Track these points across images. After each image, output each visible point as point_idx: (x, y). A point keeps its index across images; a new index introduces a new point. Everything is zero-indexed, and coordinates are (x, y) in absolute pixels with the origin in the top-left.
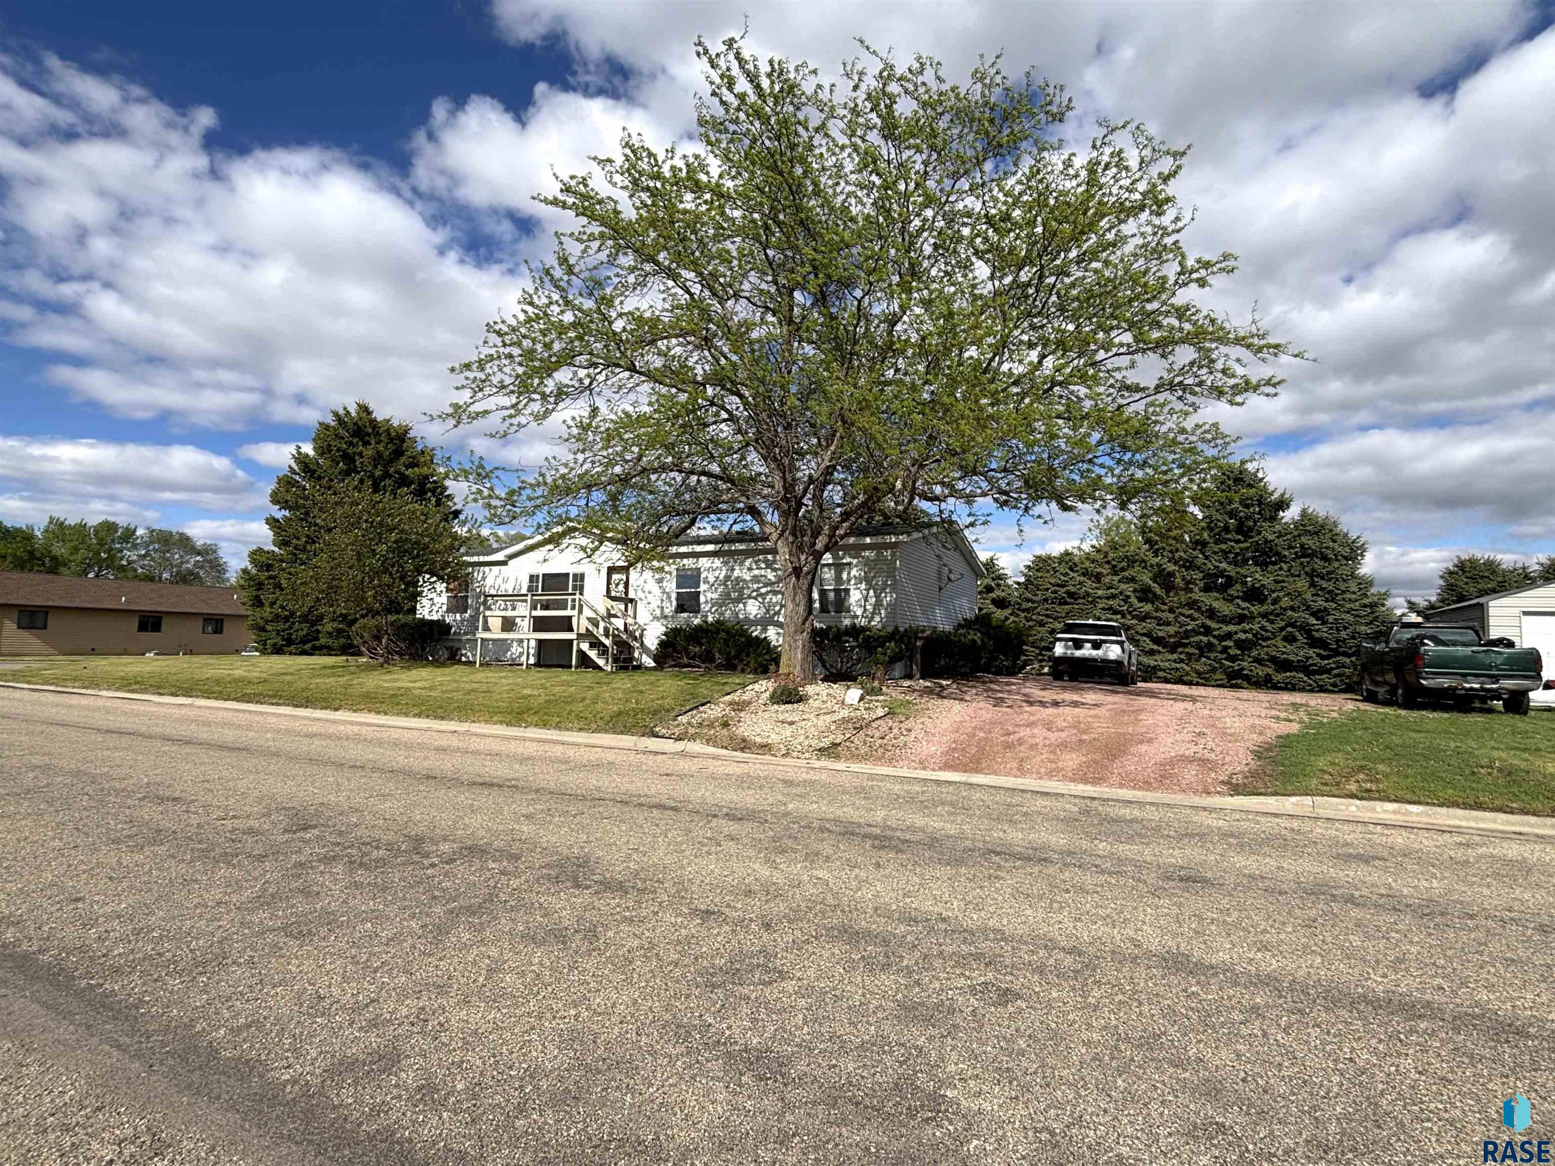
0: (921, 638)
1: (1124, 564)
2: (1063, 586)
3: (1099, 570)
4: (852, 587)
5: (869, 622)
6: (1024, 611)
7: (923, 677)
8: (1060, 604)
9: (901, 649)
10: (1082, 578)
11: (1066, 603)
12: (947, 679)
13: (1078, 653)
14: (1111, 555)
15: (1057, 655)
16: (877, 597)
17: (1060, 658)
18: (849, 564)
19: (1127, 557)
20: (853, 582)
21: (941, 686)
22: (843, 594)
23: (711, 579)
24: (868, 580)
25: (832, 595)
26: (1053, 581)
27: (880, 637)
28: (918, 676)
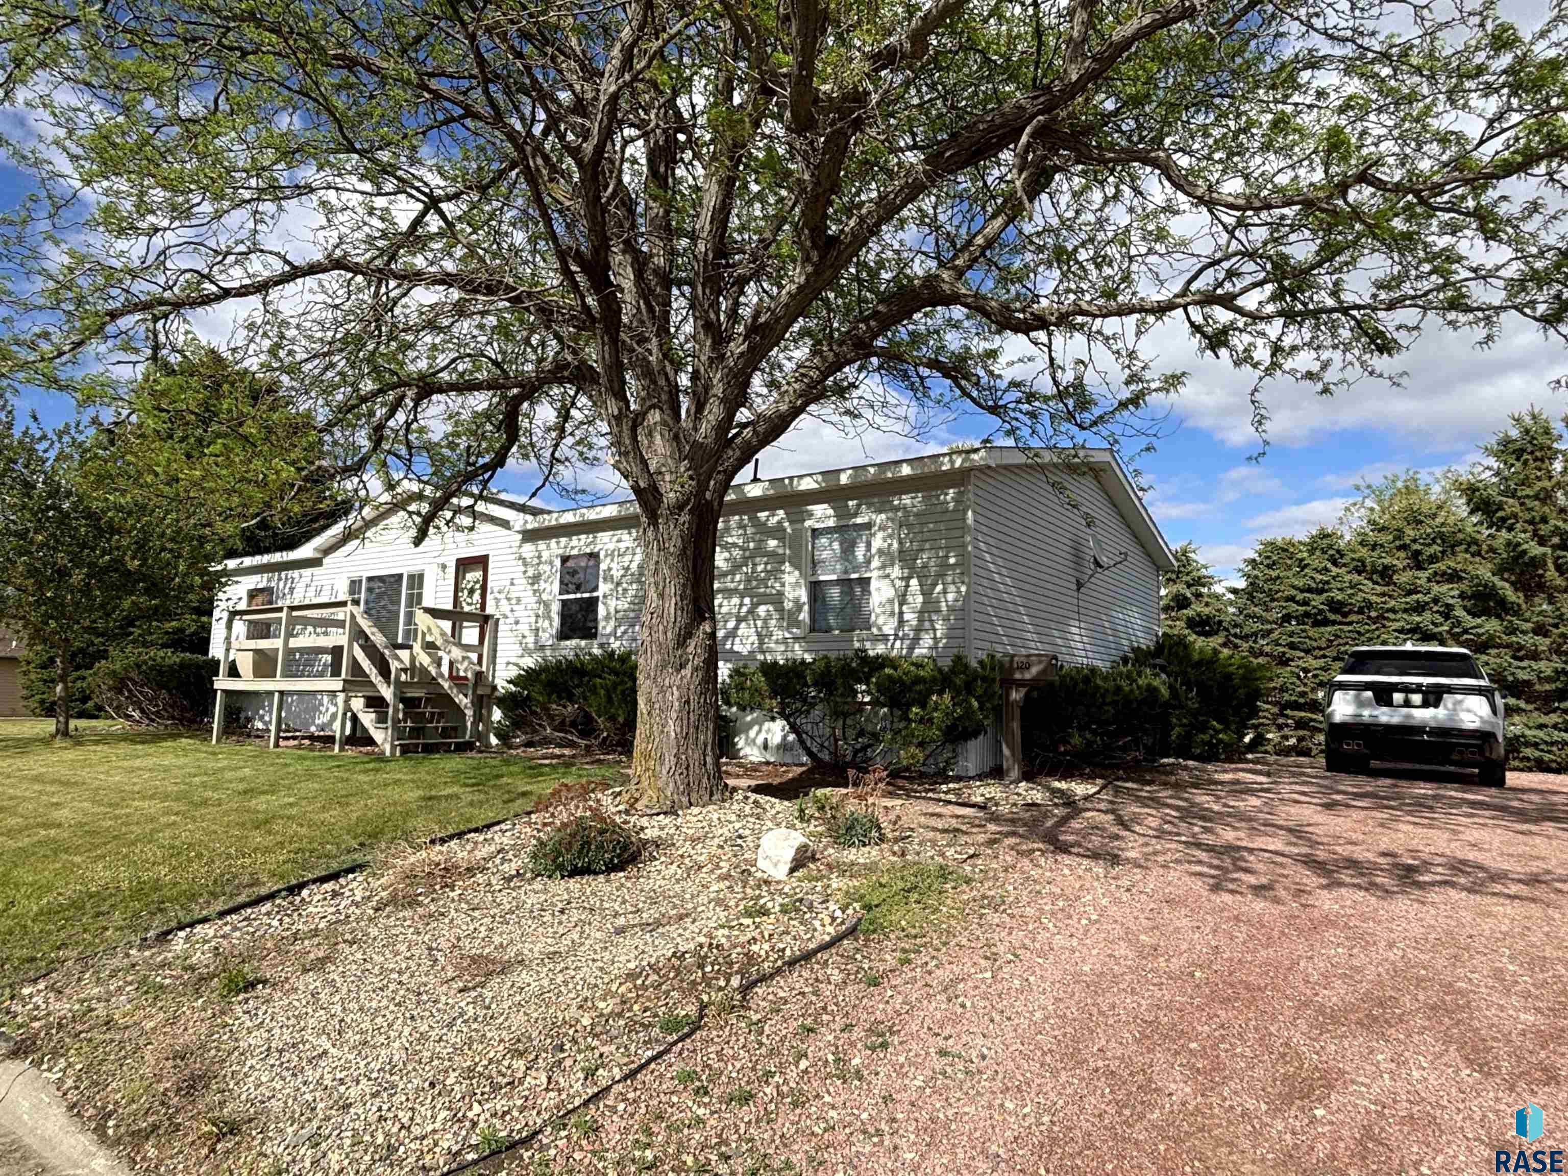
0: (1020, 684)
1: (1436, 548)
2: (1320, 592)
3: (1387, 561)
4: (874, 574)
5: (911, 649)
6: (1245, 638)
7: (1028, 776)
8: (1317, 624)
9: (969, 709)
10: (1356, 577)
11: (1326, 622)
12: (1088, 778)
13: (1385, 716)
14: (1410, 532)
15: (1338, 718)
16: (926, 593)
17: (1343, 726)
18: (868, 526)
19: (1441, 535)
20: (876, 563)
21: (1069, 801)
22: (858, 590)
23: (617, 574)
24: (906, 558)
25: (835, 593)
26: (1300, 583)
27: (918, 680)
28: (1015, 773)
